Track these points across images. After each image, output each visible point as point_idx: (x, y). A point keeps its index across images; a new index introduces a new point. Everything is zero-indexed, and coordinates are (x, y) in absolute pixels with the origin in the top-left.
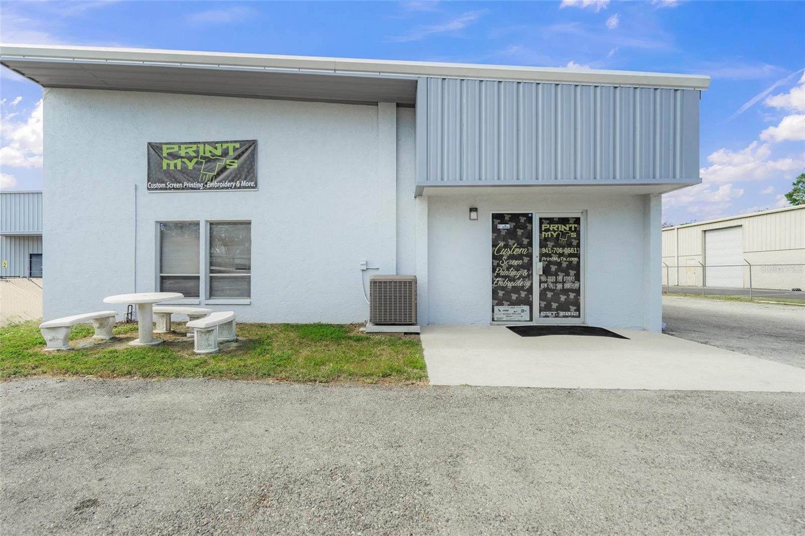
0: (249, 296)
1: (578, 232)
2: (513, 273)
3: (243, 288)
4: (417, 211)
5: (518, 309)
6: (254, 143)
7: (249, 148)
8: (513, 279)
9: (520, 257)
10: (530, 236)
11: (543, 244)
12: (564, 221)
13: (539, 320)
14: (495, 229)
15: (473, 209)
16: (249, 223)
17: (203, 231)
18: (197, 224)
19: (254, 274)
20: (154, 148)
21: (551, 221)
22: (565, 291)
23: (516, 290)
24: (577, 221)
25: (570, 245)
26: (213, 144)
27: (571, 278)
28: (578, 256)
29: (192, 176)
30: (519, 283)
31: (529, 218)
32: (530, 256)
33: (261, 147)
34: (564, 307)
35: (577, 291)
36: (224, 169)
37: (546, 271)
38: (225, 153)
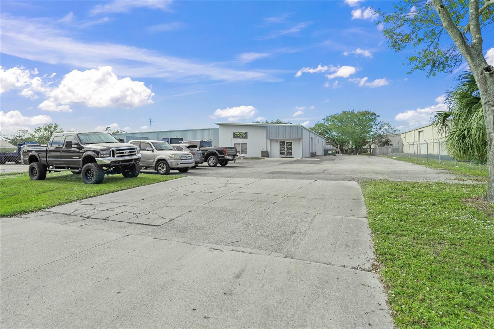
0: (246, 154)
1: (292, 144)
2: (283, 150)
3: (246, 153)
4: (269, 141)
5: (283, 155)
6: (247, 132)
7: (246, 133)
8: (283, 151)
9: (284, 148)
10: (285, 144)
11: (287, 146)
12: (290, 142)
13: (286, 157)
14: (280, 144)
15: (277, 141)
16: (246, 144)
17: (240, 144)
18: (239, 144)
19: (247, 151)
20: (234, 133)
21: (288, 142)
22: (290, 153)
23: (283, 152)
24: (292, 142)
25: (290, 146)
26: (242, 133)
27: (291, 151)
28: (292, 147)
29: (239, 137)
30: (284, 151)
31: (285, 142)
32: (285, 147)
33: (248, 132)
34: (290, 155)
35: (292, 152)
36: (243, 136)
37: (287, 150)
38: (243, 134)
